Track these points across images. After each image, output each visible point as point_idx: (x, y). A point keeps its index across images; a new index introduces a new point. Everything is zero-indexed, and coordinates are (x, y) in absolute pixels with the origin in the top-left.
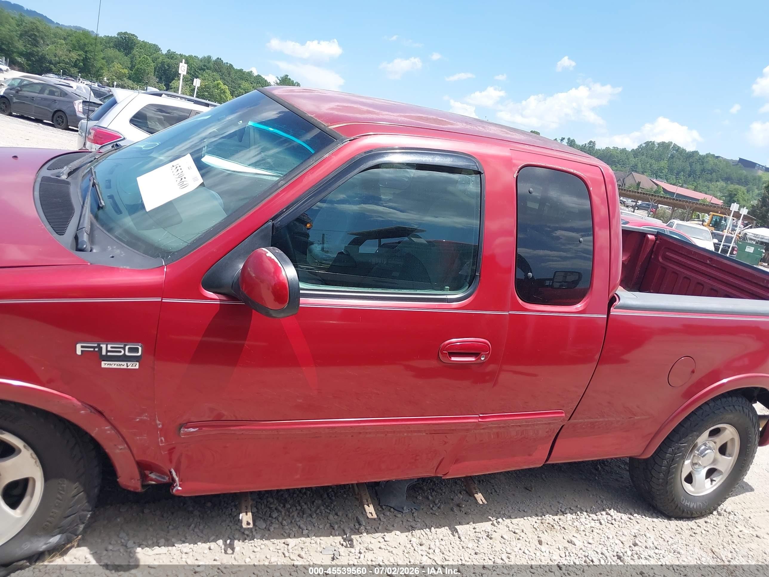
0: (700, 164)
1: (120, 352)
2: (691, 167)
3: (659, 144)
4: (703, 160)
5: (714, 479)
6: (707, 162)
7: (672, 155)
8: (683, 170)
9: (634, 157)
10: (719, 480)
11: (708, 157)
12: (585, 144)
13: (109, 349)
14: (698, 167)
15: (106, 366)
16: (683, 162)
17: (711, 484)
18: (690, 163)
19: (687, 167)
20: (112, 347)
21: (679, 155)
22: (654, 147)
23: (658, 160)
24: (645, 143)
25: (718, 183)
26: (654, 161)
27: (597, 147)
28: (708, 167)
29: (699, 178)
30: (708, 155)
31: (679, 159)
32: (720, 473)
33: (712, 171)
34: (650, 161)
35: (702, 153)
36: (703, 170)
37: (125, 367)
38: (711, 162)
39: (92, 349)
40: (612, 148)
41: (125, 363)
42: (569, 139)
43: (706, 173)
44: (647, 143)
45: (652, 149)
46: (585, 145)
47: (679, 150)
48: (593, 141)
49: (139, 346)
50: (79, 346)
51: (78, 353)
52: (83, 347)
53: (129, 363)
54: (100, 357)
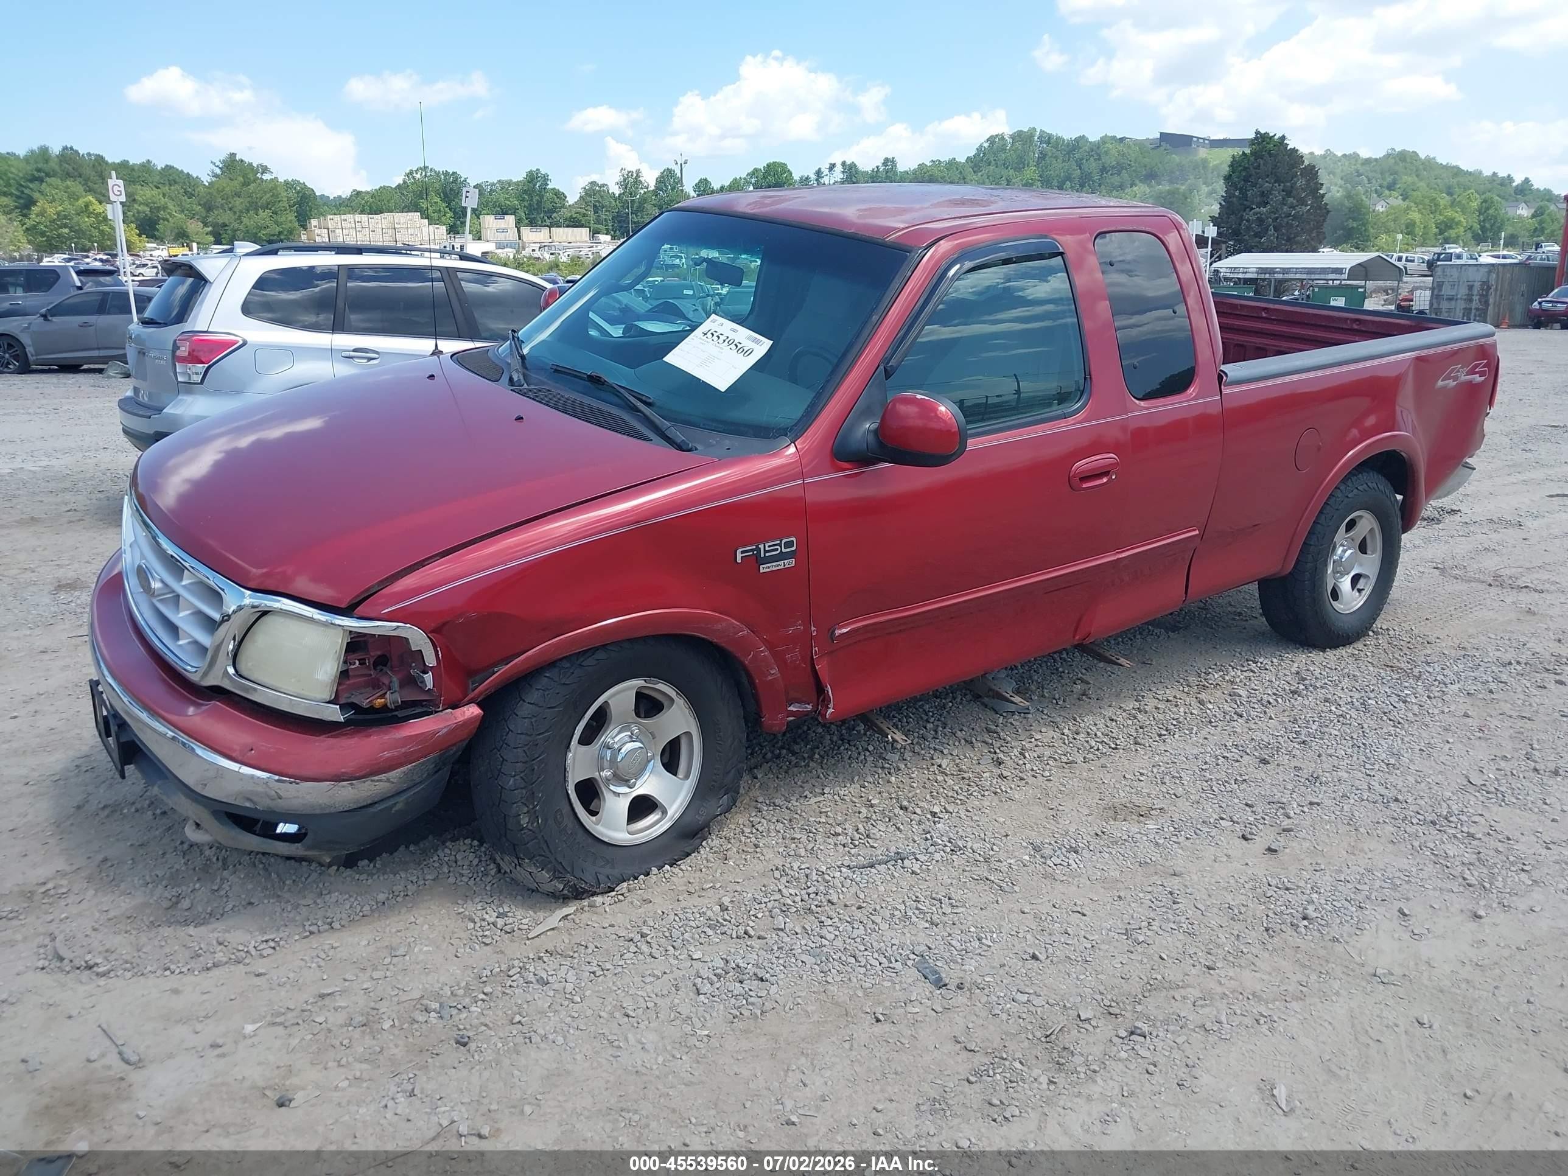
0: (1095, 160)
1: (777, 549)
2: (1080, 169)
3: (1012, 137)
4: (1097, 150)
5: (1360, 588)
6: (1106, 153)
7: (1041, 153)
8: (1069, 178)
9: (975, 172)
10: (1368, 587)
11: (1106, 143)
12: (877, 167)
13: (767, 549)
14: (1092, 166)
15: (765, 570)
16: (1064, 161)
17: (1359, 595)
18: (1076, 161)
19: (1074, 170)
20: (769, 546)
21: (1054, 150)
22: (1005, 145)
23: (1020, 169)
24: (988, 140)
25: (1135, 188)
26: (1012, 172)
27: (901, 167)
28: (1110, 161)
29: (1100, 185)
30: (1104, 140)
31: (1056, 158)
32: (1366, 578)
33: (1119, 168)
34: (1004, 172)
35: (1094, 137)
36: (1104, 170)
37: (782, 567)
38: (1114, 152)
39: (751, 553)
40: (929, 164)
41: (781, 563)
42: (844, 164)
43: (1109, 173)
44: (991, 140)
45: (1003, 149)
46: (878, 170)
47: (1052, 141)
48: (890, 157)
49: (794, 539)
50: (739, 551)
51: (739, 560)
52: (742, 552)
53: (786, 561)
54: (759, 560)
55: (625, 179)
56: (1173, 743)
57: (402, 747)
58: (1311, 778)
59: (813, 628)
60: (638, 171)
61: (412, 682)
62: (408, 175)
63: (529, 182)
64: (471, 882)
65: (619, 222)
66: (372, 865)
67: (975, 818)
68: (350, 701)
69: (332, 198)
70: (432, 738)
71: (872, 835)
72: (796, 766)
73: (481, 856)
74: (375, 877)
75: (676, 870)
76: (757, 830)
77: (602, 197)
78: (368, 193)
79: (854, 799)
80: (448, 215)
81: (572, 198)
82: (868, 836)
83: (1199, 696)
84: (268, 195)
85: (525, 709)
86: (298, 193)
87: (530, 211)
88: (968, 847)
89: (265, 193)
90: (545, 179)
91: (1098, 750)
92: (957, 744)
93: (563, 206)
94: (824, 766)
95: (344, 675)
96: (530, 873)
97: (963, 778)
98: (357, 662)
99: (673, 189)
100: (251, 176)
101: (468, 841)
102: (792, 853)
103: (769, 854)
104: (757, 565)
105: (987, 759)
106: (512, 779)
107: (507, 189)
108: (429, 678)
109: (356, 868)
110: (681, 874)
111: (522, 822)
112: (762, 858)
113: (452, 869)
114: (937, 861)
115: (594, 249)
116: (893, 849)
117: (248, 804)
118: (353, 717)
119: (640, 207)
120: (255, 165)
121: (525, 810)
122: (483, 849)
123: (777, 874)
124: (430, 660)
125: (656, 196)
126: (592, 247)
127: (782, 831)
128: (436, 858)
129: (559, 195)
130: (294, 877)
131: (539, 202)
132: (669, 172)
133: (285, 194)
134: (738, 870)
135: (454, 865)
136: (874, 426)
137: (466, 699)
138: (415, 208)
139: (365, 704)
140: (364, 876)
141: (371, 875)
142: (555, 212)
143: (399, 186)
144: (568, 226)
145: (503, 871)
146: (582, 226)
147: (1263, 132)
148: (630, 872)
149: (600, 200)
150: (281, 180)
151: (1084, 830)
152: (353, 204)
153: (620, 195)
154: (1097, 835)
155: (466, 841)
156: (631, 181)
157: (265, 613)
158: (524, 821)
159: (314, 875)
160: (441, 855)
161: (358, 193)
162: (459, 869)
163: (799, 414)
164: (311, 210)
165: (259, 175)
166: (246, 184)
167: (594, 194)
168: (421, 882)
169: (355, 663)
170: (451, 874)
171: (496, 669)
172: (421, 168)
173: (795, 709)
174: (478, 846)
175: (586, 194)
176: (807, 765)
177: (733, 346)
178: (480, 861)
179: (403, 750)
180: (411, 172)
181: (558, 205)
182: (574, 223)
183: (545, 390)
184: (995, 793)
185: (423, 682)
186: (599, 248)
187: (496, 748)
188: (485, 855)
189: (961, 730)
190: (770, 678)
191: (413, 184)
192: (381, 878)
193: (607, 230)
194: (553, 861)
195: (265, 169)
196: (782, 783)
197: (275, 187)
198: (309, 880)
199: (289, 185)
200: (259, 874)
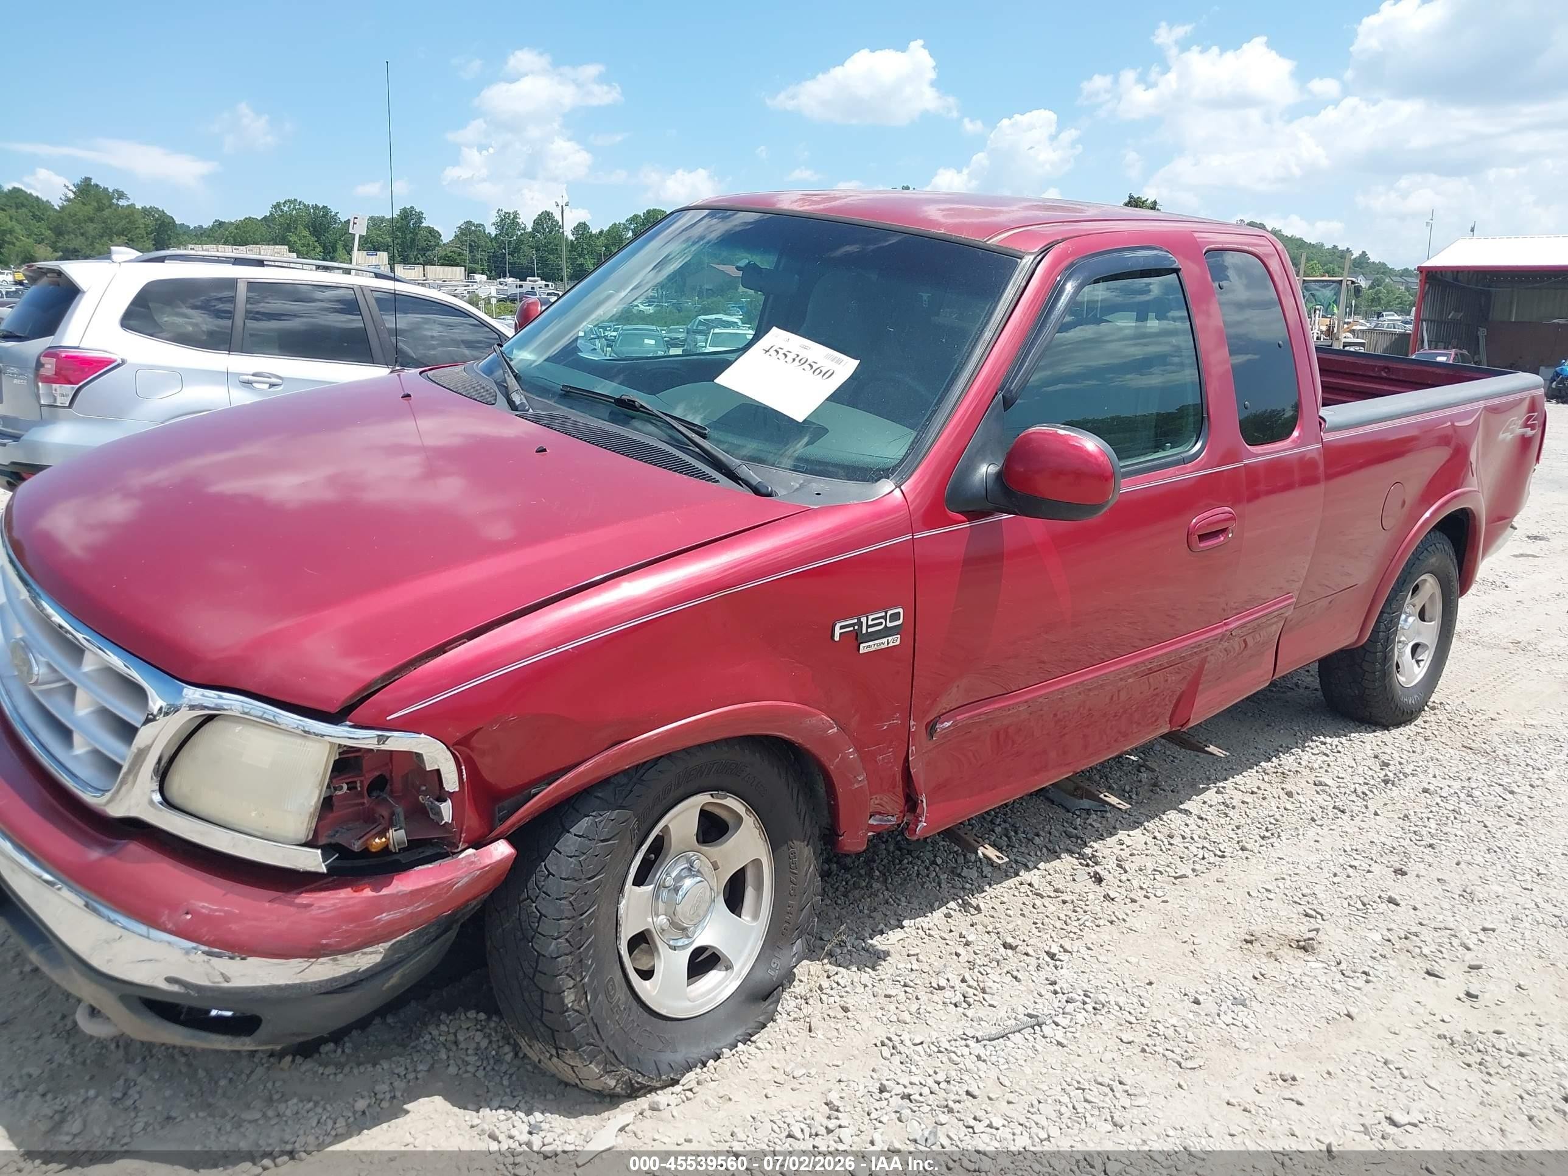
1: (881, 624)
5: (1420, 658)
10: (1426, 657)
13: (870, 623)
15: (867, 650)
17: (1419, 666)
20: (873, 620)
32: (1426, 647)
37: (885, 646)
39: (852, 629)
41: (885, 640)
49: (901, 610)
50: (837, 627)
51: (837, 638)
52: (842, 628)
53: (890, 638)
54: (857, 637)
55: (502, 220)
56: (1283, 847)
57: (407, 906)
58: (1465, 894)
59: (912, 723)
60: (516, 213)
61: (422, 814)
62: (274, 207)
63: (402, 219)
64: (480, 1074)
65: (496, 262)
66: (339, 1050)
67: (1101, 959)
68: (333, 841)
69: (192, 227)
70: (448, 891)
71: (988, 990)
72: (856, 886)
73: (490, 1035)
74: (347, 1070)
75: (752, 1049)
76: (838, 984)
77: (478, 237)
78: (232, 224)
79: (943, 934)
80: (318, 250)
81: (447, 236)
82: (984, 991)
83: (1284, 786)
84: (124, 222)
85: (569, 843)
86: (157, 220)
87: (403, 248)
88: (1112, 1003)
89: (121, 219)
90: (420, 217)
91: (1204, 858)
92: (1039, 853)
93: (438, 245)
94: (890, 886)
95: (327, 804)
96: (572, 1067)
97: (1064, 902)
98: (345, 787)
99: (550, 232)
100: (105, 201)
101: (472, 1014)
102: (894, 1018)
103: (867, 1024)
104: (856, 643)
105: (1082, 873)
106: (554, 942)
107: (379, 226)
108: (446, 809)
109: (316, 1056)
110: (759, 1055)
111: (566, 1001)
112: (858, 1027)
113: (451, 1054)
114: (1083, 1025)
115: (470, 289)
116: (1021, 1010)
117: (175, 988)
118: (336, 864)
119: (516, 248)
120: (110, 190)
121: (571, 983)
122: (492, 1025)
123: (886, 1052)
124: (451, 783)
125: (533, 237)
126: (468, 286)
127: (870, 986)
128: (427, 1037)
129: (433, 234)
130: (230, 1075)
131: (413, 240)
132: (547, 215)
133: (143, 221)
134: (831, 1046)
135: (454, 1048)
136: (993, 469)
137: (493, 834)
138: (283, 241)
139: (357, 846)
140: (330, 1070)
141: (340, 1066)
142: (428, 250)
143: (265, 218)
144: (442, 265)
145: (521, 1055)
146: (457, 265)
147: (1136, 197)
148: (695, 1056)
149: (476, 240)
150: (139, 206)
151: (1238, 972)
152: (216, 235)
153: (496, 235)
154: (1256, 978)
155: (469, 1014)
156: (507, 223)
157: (210, 718)
158: (569, 998)
159: (260, 1071)
160: (435, 1033)
161: (221, 224)
162: (462, 1054)
163: (903, 452)
164: (169, 239)
165: (114, 201)
166: (100, 209)
167: (469, 234)
168: (411, 1076)
169: (342, 788)
170: (452, 1062)
171: (533, 791)
172: (289, 201)
173: (875, 823)
174: (485, 1020)
175: (462, 233)
176: (869, 886)
177: (806, 366)
178: (490, 1042)
179: (409, 910)
180: (278, 204)
181: (433, 243)
182: (449, 261)
183: (558, 417)
184: (1112, 922)
185: (439, 813)
186: (475, 287)
187: (529, 897)
188: (496, 1032)
189: (1038, 835)
190: (856, 786)
191: (280, 216)
192: (356, 1071)
193: (483, 269)
194: (604, 1050)
195: (121, 195)
196: (844, 912)
197: (133, 214)
198: (254, 1077)
199: (146, 212)
200: (180, 1071)
